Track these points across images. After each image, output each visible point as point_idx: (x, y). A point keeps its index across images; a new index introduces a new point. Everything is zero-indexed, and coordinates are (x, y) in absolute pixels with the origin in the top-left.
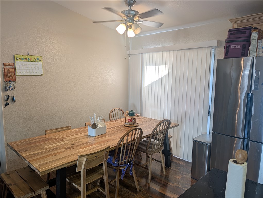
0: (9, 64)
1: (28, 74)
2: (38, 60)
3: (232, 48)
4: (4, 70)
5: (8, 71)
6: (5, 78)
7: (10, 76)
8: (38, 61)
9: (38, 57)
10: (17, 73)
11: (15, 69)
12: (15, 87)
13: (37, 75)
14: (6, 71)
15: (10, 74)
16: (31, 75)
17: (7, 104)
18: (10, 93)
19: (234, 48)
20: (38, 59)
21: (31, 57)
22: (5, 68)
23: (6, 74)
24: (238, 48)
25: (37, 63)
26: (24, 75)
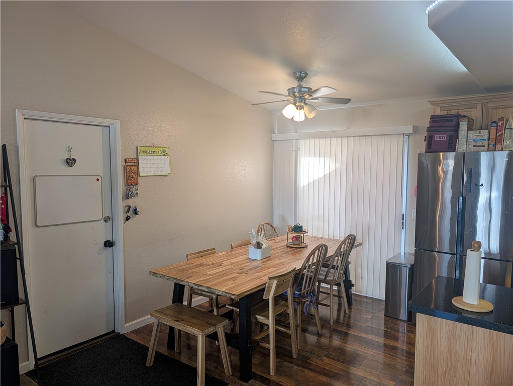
0: (131, 160)
1: (153, 174)
2: (165, 153)
3: (436, 139)
4: (126, 169)
5: (130, 170)
6: (127, 181)
7: (132, 177)
8: (164, 155)
9: (165, 149)
10: (140, 173)
11: (138, 167)
12: (137, 194)
13: (163, 174)
14: (128, 170)
15: (132, 174)
16: (155, 174)
17: (128, 219)
18: (131, 202)
19: (438, 139)
20: (164, 151)
21: (156, 148)
22: (127, 166)
23: (128, 174)
24: (443, 139)
25: (163, 157)
26: (148, 175)
